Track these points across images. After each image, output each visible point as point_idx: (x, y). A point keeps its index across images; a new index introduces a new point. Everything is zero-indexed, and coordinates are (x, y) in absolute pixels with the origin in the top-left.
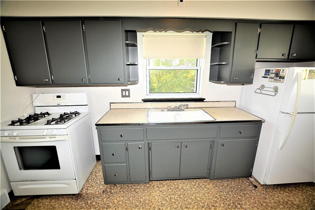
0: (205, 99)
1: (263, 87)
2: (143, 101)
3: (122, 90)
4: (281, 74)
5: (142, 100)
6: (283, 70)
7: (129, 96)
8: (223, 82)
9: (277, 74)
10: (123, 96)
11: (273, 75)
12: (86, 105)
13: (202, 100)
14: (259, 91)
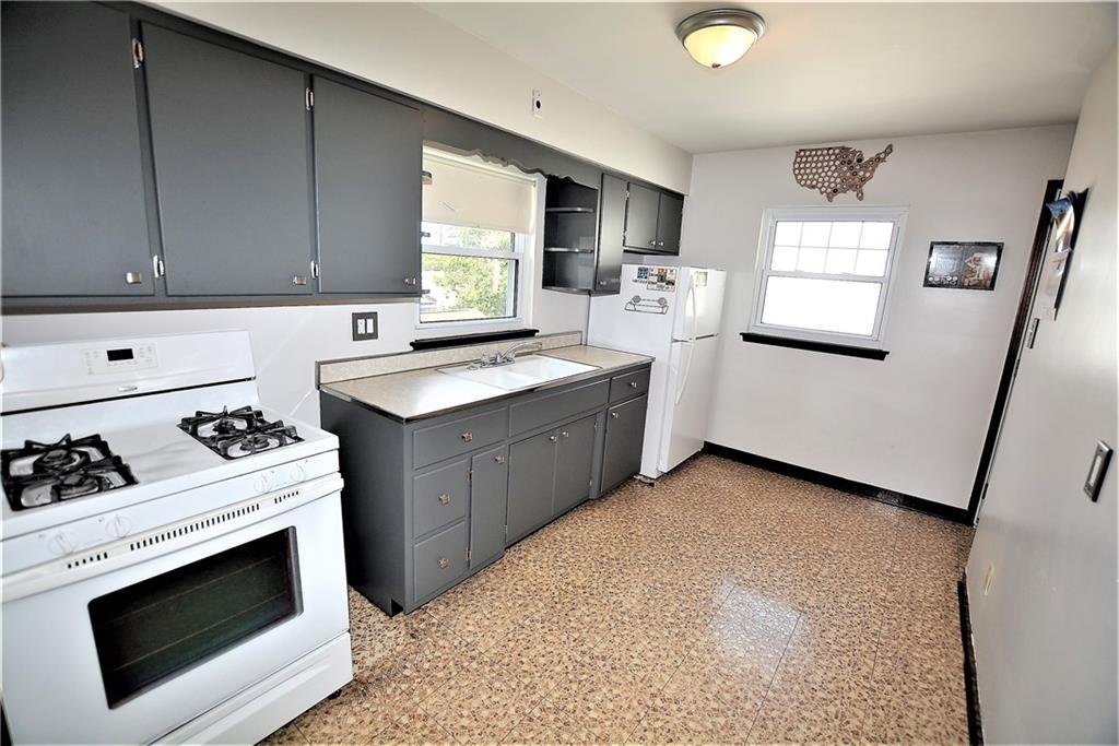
0: (538, 331)
1: (637, 299)
2: (411, 348)
3: (356, 317)
4: (669, 277)
5: (412, 344)
6: (672, 271)
7: (374, 336)
8: (575, 290)
9: (662, 278)
10: (357, 337)
11: (655, 279)
12: (249, 379)
13: (530, 333)
14: (632, 307)
